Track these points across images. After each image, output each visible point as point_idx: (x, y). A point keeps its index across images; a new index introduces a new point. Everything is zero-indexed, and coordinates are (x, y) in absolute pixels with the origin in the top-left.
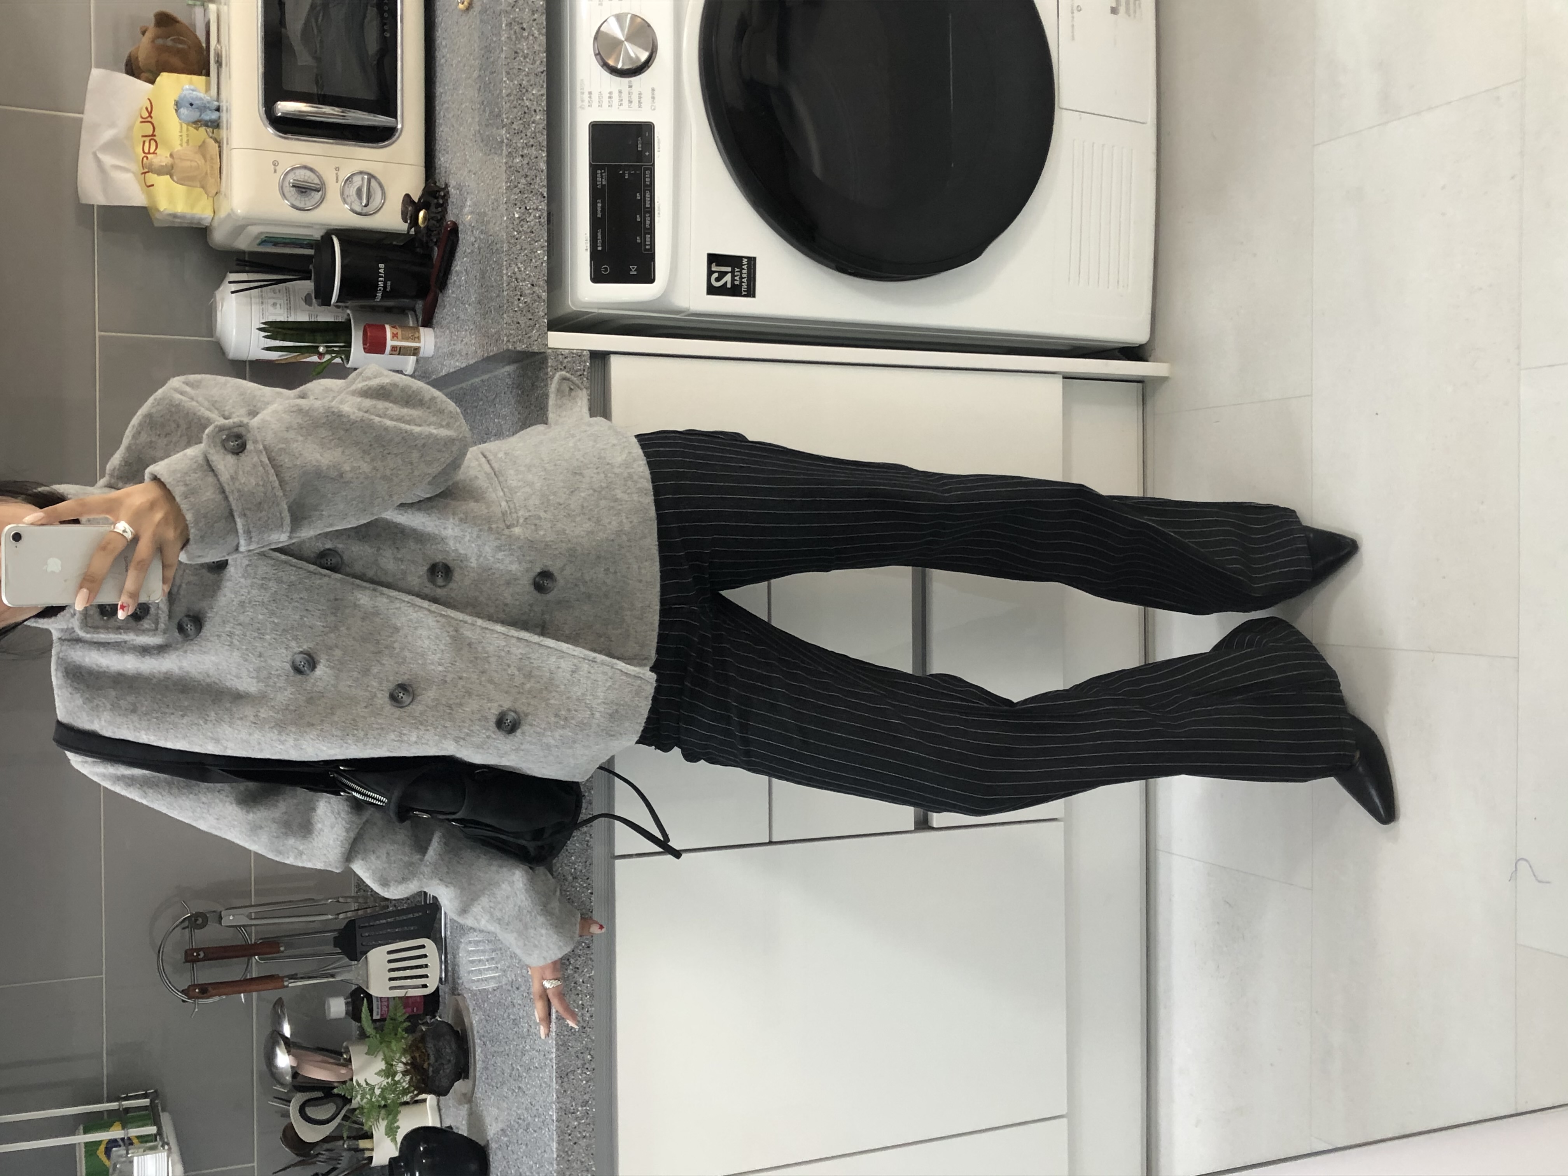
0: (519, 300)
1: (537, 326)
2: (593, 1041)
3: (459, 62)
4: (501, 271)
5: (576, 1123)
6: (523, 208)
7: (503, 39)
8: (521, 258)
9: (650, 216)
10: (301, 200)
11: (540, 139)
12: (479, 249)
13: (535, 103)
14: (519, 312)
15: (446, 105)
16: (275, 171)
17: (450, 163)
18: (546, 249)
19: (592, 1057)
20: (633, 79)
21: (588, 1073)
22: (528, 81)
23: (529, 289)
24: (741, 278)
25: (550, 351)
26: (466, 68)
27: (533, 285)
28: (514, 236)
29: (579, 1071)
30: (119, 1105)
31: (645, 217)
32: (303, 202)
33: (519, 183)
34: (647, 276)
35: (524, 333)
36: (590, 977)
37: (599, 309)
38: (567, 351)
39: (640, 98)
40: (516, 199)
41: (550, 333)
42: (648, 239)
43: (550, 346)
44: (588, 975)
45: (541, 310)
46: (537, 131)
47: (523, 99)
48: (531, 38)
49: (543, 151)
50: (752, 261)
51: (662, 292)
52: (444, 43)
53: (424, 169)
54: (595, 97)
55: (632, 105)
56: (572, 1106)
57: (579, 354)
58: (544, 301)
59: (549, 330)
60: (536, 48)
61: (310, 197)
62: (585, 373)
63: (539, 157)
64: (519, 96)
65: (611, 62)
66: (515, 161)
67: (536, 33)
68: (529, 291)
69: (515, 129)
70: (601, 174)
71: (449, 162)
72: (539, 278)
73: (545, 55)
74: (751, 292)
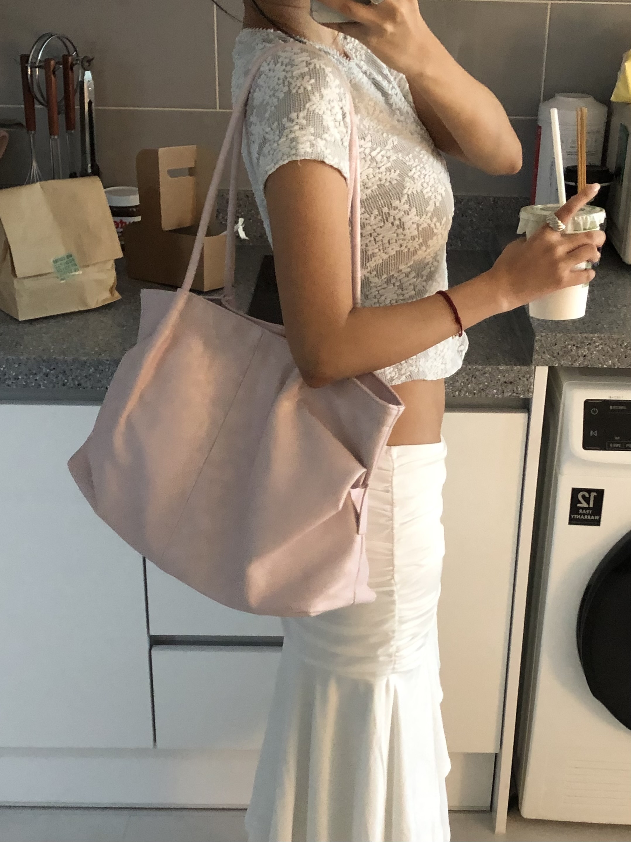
0: (574, 345)
1: (553, 359)
4: (596, 332)
8: (606, 348)
14: (564, 345)
18: (613, 367)
23: (582, 353)
24: (584, 514)
25: (533, 367)
27: (585, 356)
28: (623, 343)
34: (589, 443)
35: (548, 348)
36: (40, 385)
37: (564, 405)
38: (532, 380)
41: (547, 368)
42: (617, 445)
43: (537, 368)
44: (41, 384)
45: (565, 362)
50: (597, 523)
57: (529, 390)
58: (572, 364)
59: (550, 368)
62: (514, 394)
68: (580, 354)
72: (590, 361)
74: (572, 521)
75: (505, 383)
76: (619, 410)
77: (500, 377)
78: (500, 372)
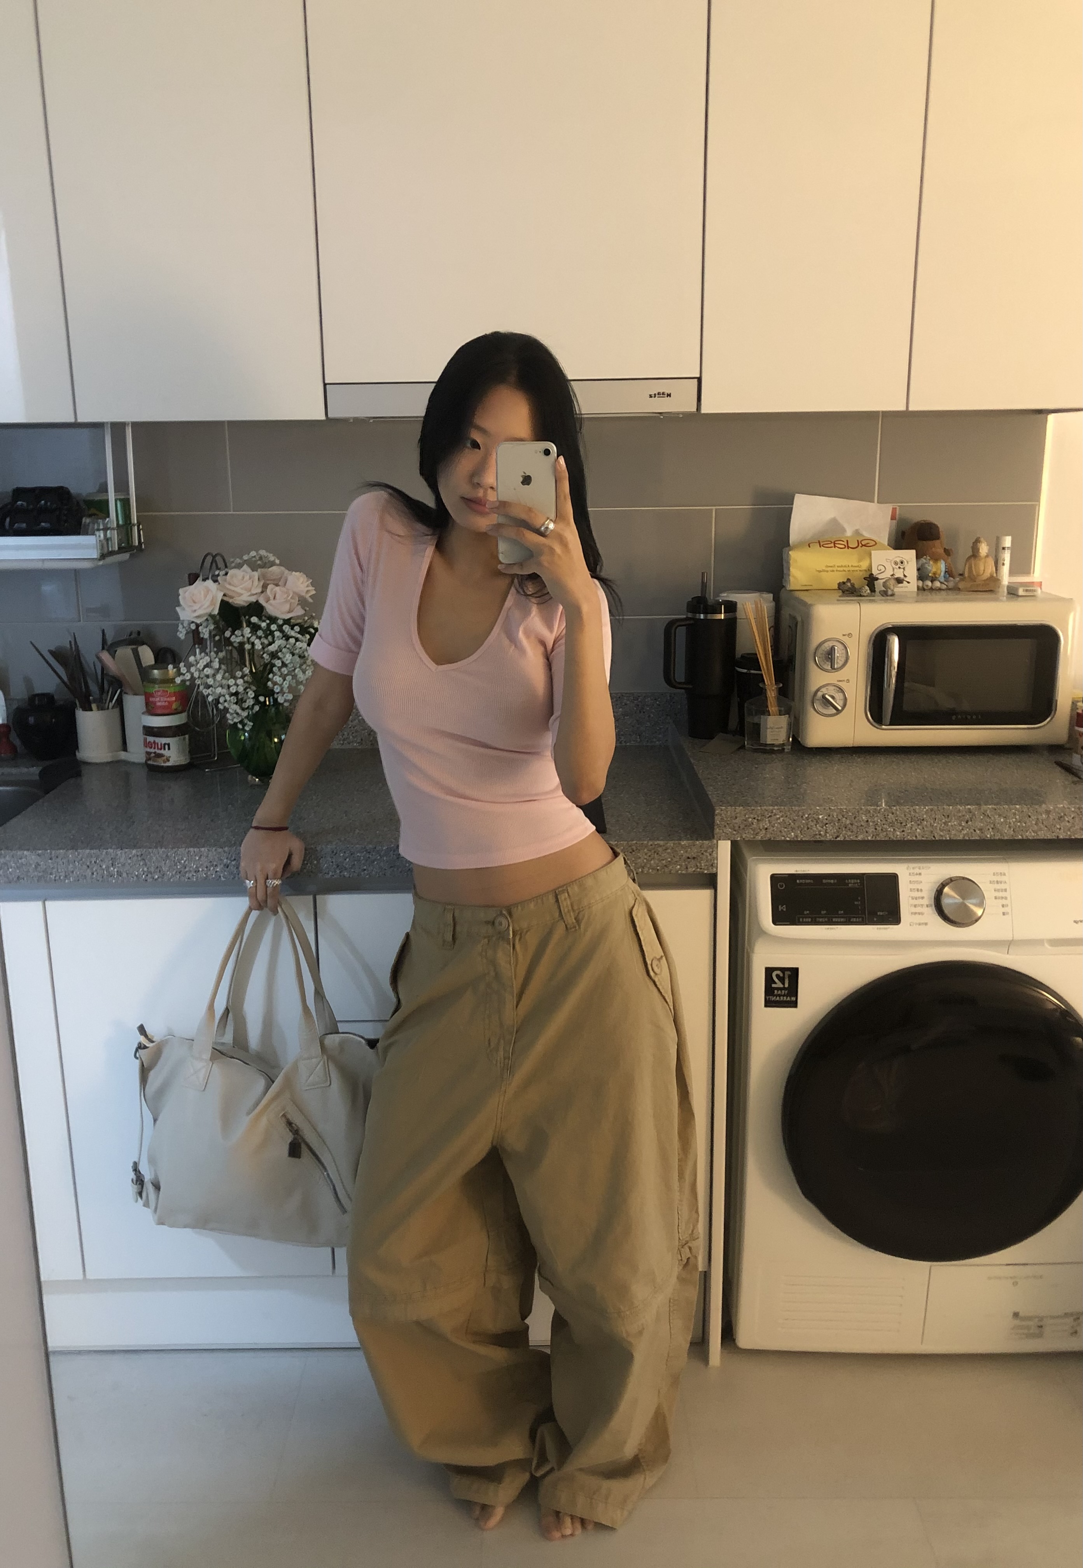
0: (754, 818)
1: (734, 832)
2: (169, 879)
3: (936, 773)
4: (777, 805)
5: (104, 867)
6: (827, 822)
7: (959, 807)
8: (787, 820)
9: (826, 922)
10: (822, 654)
11: (881, 835)
12: (792, 788)
13: (909, 831)
14: (744, 818)
15: (901, 762)
16: (844, 635)
17: (857, 767)
18: (795, 839)
19: (156, 879)
20: (934, 906)
21: (144, 876)
22: (926, 826)
23: (763, 826)
24: (780, 996)
25: (715, 842)
26: (932, 778)
27: (766, 829)
28: (804, 815)
29: (145, 869)
30: (134, 525)
31: (825, 917)
32: (821, 656)
33: (846, 818)
34: (777, 919)
35: (729, 822)
36: (220, 877)
37: (750, 881)
38: (715, 855)
39: (919, 914)
40: (833, 817)
41: (729, 842)
42: (807, 920)
43: (719, 841)
44: (222, 875)
45: (748, 835)
46: (888, 833)
47: (911, 822)
48: (961, 828)
49: (872, 837)
50: (794, 1004)
51: (764, 929)
52: (950, 761)
53: (852, 746)
54: (917, 878)
55: (914, 908)
56: (118, 864)
57: (713, 864)
58: (754, 838)
59: (732, 842)
60: (953, 832)
61: (825, 661)
62: (698, 870)
63: (867, 834)
64: (913, 818)
65: (946, 890)
66: (863, 815)
67: (965, 832)
69: (888, 815)
70: (857, 883)
71: (857, 765)
72: (772, 834)
73: (948, 838)
74: (768, 1004)
75: (688, 858)
76: (806, 884)
77: (682, 852)
78: (683, 847)
